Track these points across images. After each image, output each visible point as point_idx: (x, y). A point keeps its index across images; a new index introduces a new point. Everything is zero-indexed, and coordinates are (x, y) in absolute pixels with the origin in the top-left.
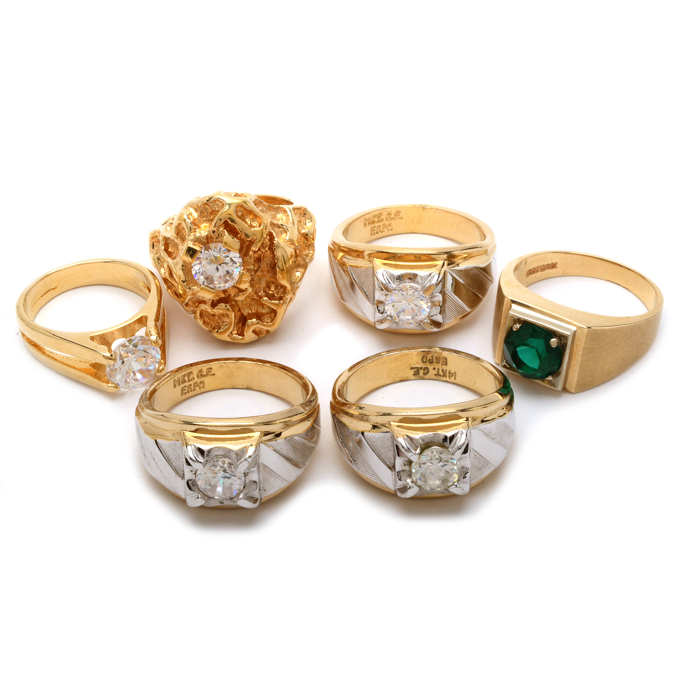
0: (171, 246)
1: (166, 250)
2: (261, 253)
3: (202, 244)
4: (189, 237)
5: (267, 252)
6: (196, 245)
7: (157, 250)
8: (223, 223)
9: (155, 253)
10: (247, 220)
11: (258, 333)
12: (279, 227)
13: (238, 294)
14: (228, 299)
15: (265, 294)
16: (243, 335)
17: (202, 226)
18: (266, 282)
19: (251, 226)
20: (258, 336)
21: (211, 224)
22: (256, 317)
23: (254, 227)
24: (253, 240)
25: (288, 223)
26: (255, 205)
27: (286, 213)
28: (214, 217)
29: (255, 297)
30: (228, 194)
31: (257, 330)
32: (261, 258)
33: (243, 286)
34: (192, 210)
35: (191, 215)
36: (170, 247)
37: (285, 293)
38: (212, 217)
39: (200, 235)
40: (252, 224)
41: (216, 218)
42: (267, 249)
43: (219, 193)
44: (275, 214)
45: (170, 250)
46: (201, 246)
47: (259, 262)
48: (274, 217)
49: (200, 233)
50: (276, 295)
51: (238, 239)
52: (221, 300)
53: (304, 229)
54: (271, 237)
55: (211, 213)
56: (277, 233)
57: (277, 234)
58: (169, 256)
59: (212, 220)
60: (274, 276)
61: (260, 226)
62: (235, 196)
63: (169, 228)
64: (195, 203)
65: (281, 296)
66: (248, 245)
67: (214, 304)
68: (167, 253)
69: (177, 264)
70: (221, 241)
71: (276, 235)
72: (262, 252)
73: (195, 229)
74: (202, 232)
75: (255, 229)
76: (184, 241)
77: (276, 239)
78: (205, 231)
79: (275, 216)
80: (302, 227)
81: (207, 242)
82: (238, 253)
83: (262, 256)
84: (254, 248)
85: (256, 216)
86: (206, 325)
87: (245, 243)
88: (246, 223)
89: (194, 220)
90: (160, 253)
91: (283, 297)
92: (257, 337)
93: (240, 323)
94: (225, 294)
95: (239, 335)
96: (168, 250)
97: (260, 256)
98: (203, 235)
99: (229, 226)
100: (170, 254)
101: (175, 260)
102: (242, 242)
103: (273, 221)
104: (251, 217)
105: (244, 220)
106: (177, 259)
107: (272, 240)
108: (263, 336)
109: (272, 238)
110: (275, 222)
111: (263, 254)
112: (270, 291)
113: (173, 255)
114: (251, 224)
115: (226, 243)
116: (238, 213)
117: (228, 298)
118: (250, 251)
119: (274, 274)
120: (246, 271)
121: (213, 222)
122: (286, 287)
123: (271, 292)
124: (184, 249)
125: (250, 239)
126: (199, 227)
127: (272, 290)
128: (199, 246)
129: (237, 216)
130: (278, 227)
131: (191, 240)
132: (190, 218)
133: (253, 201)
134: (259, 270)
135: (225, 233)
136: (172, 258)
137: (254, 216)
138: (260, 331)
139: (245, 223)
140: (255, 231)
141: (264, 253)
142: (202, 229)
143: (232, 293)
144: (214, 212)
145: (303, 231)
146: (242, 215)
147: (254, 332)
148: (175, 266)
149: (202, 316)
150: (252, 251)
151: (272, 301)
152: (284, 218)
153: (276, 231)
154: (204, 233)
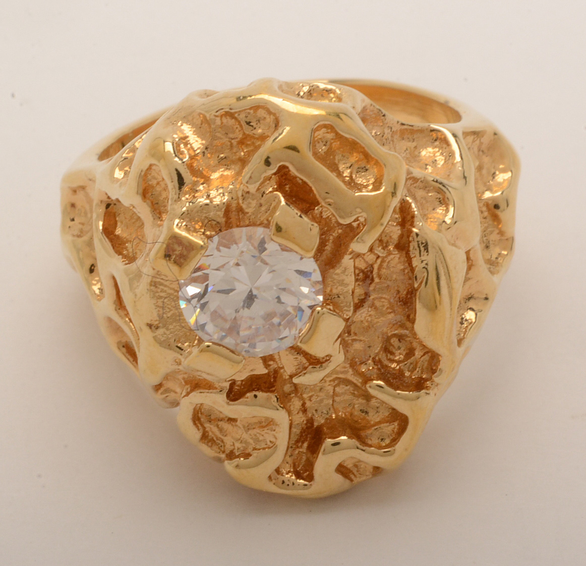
0: (122, 222)
1: (108, 232)
2: (375, 257)
3: (212, 228)
4: (176, 207)
5: (392, 256)
6: (195, 231)
7: (83, 224)
8: (275, 174)
9: (76, 233)
10: (341, 167)
11: (351, 471)
12: (425, 185)
13: (305, 368)
14: (275, 381)
15: (379, 369)
16: (310, 478)
17: (215, 176)
18: (383, 337)
19: (352, 184)
20: (352, 480)
21: (239, 174)
22: (348, 430)
23: (359, 187)
24: (355, 224)
25: (451, 176)
26: (364, 120)
27: (445, 146)
28: (250, 154)
29: (350, 376)
30: (289, 90)
31: (349, 464)
32: (372, 272)
33: (317, 349)
34: (187, 129)
35: (186, 144)
36: (119, 224)
37: (434, 372)
38: (242, 154)
39: (208, 201)
40: (354, 176)
41: (255, 156)
42: (391, 248)
43: (266, 86)
44: (416, 147)
45: (118, 231)
46: (208, 233)
47: (368, 281)
48: (413, 157)
49: (208, 196)
50: (407, 374)
51: (314, 219)
52: (255, 384)
53: (489, 189)
54: (405, 217)
55: (241, 142)
56: (421, 204)
57: (421, 206)
58: (116, 252)
59: (243, 162)
60: (408, 324)
61: (377, 185)
62: (310, 94)
63: (119, 174)
64: (199, 111)
65: (421, 378)
66: (339, 237)
67: (235, 393)
68: (111, 240)
69: (139, 275)
70: (266, 222)
71: (418, 210)
72: (378, 257)
73: (195, 184)
74: (213, 193)
75: (364, 193)
76: (160, 213)
77: (419, 223)
78: (221, 191)
79: (416, 153)
80: (485, 184)
81: (226, 222)
82: (312, 259)
83: (376, 267)
84: (359, 246)
85: (367, 159)
86: (210, 444)
87: (330, 229)
88: (340, 174)
89: (192, 158)
90: (89, 235)
91: (426, 380)
92: (348, 481)
93: (303, 443)
94: (267, 366)
95: (299, 476)
96: (113, 233)
97: (372, 266)
98: (217, 201)
99: (289, 180)
100: (117, 244)
101: (133, 266)
102: (326, 227)
103: (411, 169)
104: (354, 158)
105: (334, 168)
106: (139, 262)
107: (408, 226)
108: (364, 478)
109: (409, 217)
110: (417, 172)
111: (379, 261)
112: (392, 361)
113: (126, 248)
114: (351, 177)
115: (279, 229)
116: (318, 145)
117: (275, 378)
118: (345, 253)
119: (408, 316)
120: (331, 307)
121: (246, 169)
122: (438, 355)
123: (394, 365)
124: (161, 239)
125: (348, 222)
126: (207, 180)
127: (397, 358)
128: (204, 233)
129: (315, 154)
130: (425, 188)
131: (182, 216)
132: (182, 153)
133: (360, 110)
134: (366, 305)
135: (280, 202)
136: (125, 257)
137: (362, 156)
138: (356, 466)
139: (337, 176)
140: (362, 198)
141: (383, 258)
142: (216, 183)
143: (289, 364)
144: (249, 142)
145: (488, 195)
146: (330, 152)
147: (342, 470)
148: (131, 281)
149: (199, 419)
150: (351, 254)
151: (398, 392)
152: (441, 160)
153: (419, 198)
154: (219, 198)
